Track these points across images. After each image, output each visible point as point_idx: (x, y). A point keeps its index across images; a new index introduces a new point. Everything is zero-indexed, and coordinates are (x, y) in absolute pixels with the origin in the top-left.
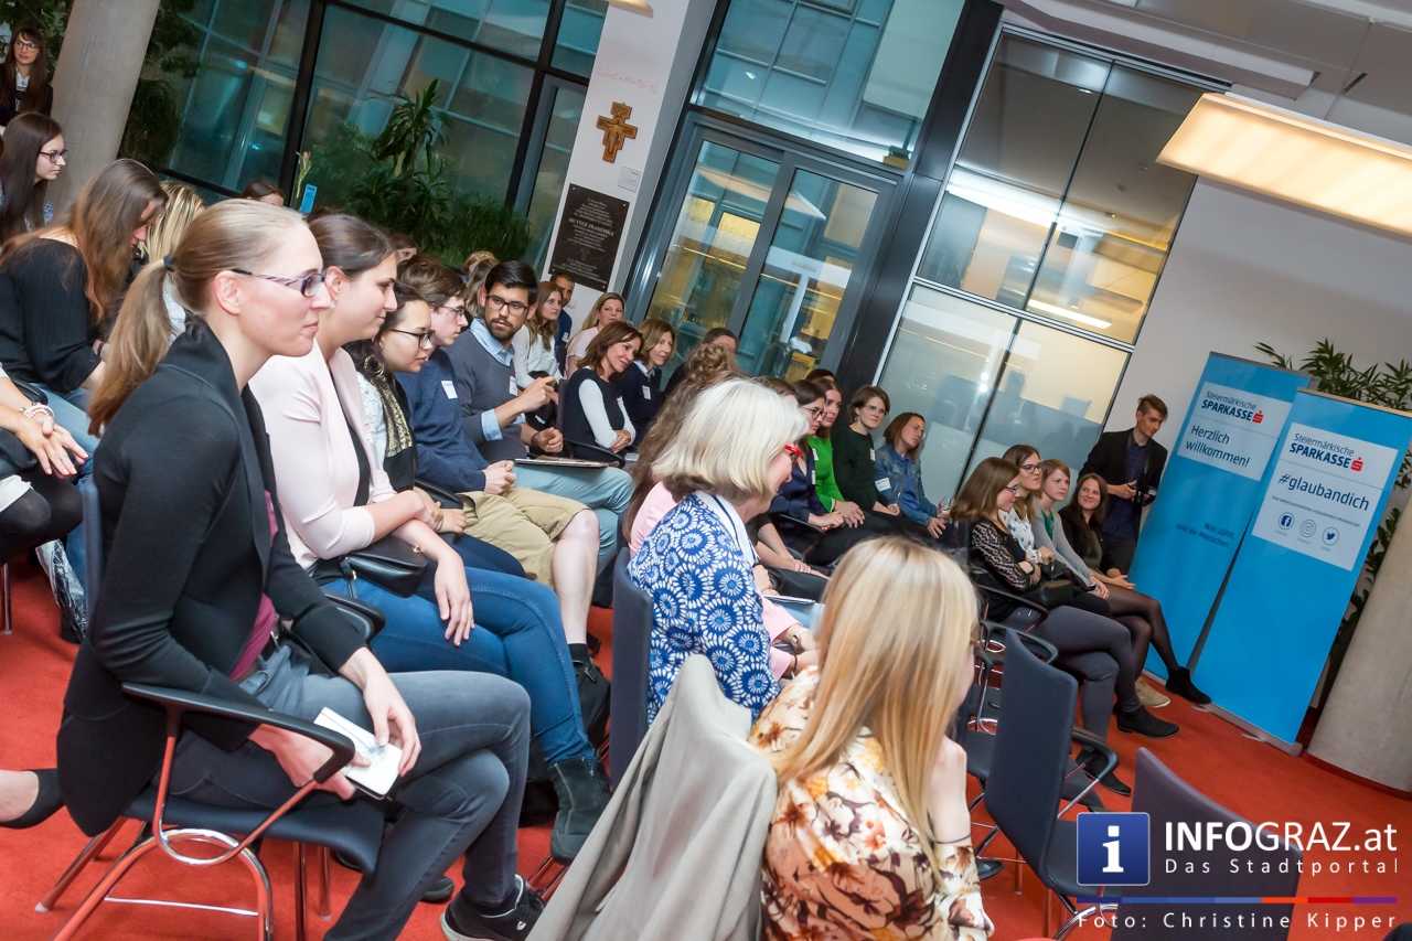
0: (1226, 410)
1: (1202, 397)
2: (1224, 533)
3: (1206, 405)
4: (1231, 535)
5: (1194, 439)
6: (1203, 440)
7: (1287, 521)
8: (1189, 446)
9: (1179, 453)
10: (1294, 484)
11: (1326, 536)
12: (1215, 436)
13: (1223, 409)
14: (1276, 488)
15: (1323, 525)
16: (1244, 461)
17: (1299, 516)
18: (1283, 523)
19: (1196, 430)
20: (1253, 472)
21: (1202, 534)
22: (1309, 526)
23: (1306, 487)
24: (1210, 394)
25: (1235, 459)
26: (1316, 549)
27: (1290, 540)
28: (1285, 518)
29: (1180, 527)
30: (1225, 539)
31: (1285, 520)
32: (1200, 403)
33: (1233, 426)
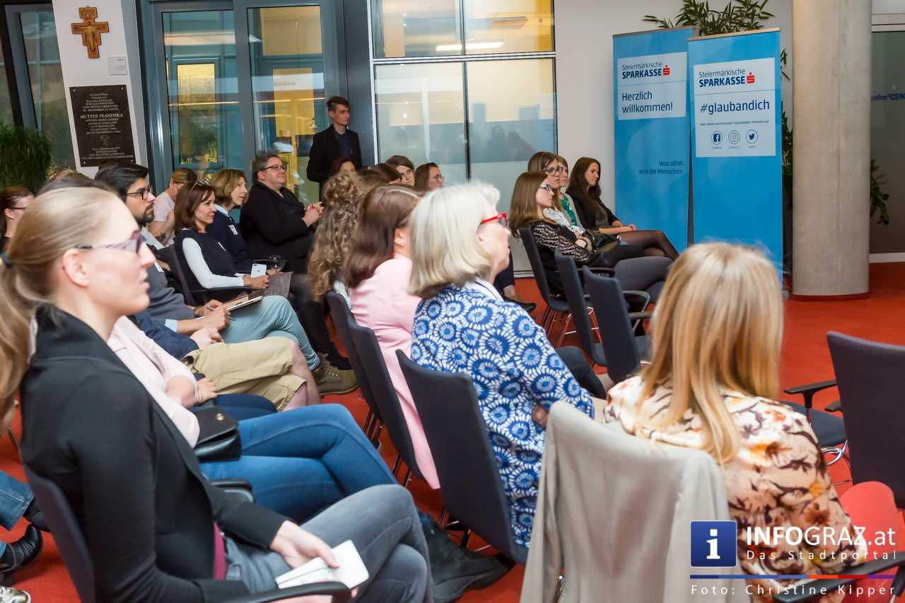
0: (641, 74)
1: (620, 71)
2: (674, 163)
3: (625, 76)
4: (680, 163)
5: (627, 103)
6: (633, 102)
7: (717, 138)
8: (625, 110)
9: (620, 119)
10: (713, 109)
11: (749, 138)
12: (641, 96)
13: (639, 74)
14: (700, 117)
15: (744, 131)
16: (668, 107)
17: (724, 131)
18: (715, 140)
19: (626, 97)
20: (679, 111)
21: (659, 171)
22: (735, 136)
23: (721, 108)
24: (625, 67)
25: (662, 107)
26: (745, 150)
27: (725, 150)
28: (715, 135)
29: (641, 172)
30: (676, 168)
31: (716, 138)
32: (620, 76)
33: (651, 83)
